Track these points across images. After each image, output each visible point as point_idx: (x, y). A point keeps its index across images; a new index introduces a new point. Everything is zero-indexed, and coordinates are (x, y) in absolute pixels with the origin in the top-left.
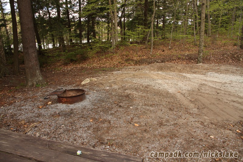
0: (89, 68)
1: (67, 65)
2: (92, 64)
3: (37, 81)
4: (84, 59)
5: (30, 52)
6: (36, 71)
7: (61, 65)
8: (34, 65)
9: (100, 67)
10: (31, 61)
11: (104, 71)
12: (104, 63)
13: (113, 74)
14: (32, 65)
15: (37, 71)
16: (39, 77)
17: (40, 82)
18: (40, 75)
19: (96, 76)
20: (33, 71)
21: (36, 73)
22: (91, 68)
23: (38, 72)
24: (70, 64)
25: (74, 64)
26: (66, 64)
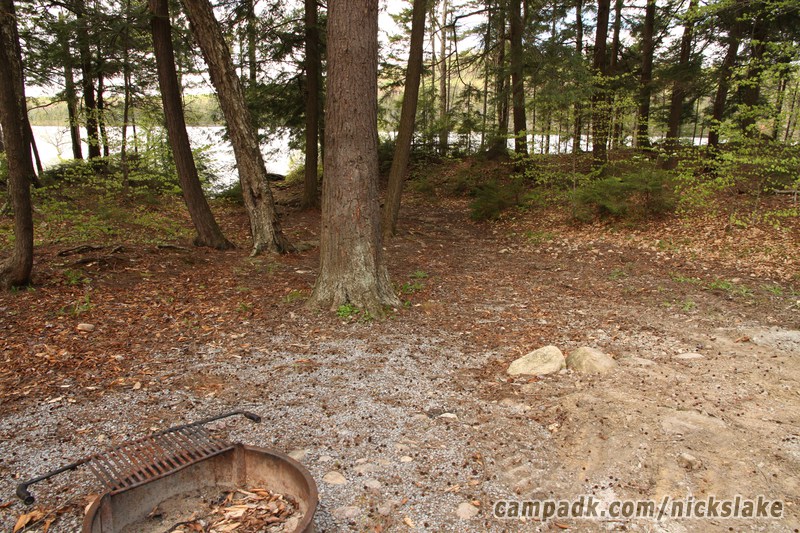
0: (661, 259)
1: (578, 229)
2: (687, 243)
3: (350, 287)
4: (656, 211)
5: (340, 161)
6: (353, 246)
7: (557, 224)
8: (349, 217)
9: (716, 263)
10: (339, 199)
11: (714, 301)
12: (745, 250)
13: (747, 340)
14: (342, 216)
15: (358, 248)
16: (362, 274)
17: (359, 297)
18: (366, 264)
19: (644, 329)
20: (342, 244)
21: (351, 253)
22: (667, 262)
23: (361, 251)
24: (591, 224)
25: (606, 229)
26: (576, 224)
